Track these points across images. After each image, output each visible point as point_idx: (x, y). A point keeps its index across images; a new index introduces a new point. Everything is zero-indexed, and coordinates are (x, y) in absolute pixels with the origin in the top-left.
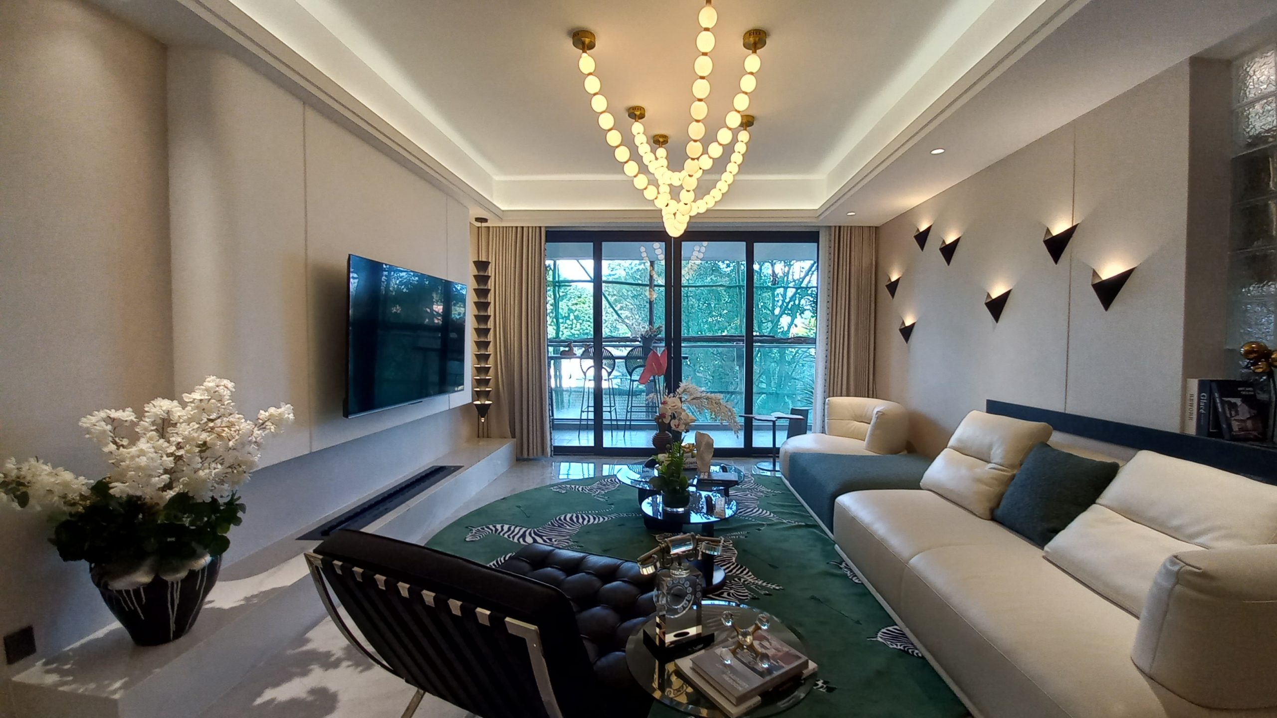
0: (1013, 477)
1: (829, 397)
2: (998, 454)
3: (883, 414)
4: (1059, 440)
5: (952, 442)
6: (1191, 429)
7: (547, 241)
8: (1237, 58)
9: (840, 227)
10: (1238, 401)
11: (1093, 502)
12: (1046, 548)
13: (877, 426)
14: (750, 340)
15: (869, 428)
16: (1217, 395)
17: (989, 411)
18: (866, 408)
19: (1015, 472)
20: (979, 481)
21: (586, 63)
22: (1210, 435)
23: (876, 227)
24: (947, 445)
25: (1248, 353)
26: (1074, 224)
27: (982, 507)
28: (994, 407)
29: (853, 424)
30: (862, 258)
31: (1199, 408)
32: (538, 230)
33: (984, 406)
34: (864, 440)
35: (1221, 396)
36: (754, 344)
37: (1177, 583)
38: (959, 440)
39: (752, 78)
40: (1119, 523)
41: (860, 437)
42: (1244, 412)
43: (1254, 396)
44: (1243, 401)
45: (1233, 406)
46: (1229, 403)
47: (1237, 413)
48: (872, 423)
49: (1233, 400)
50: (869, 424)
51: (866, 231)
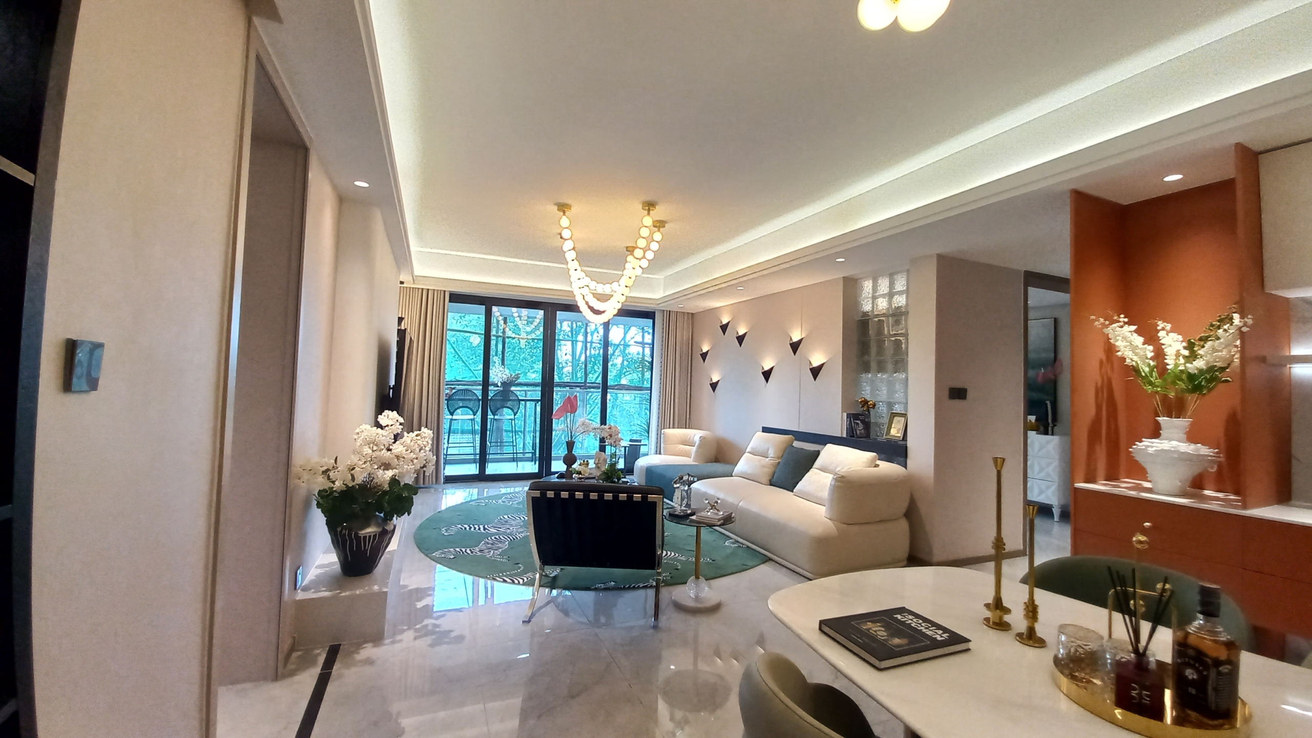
0: (779, 463)
1: (664, 429)
2: (771, 453)
3: (704, 438)
4: (797, 444)
5: (748, 450)
6: (845, 436)
7: (450, 301)
8: (860, 279)
9: (670, 311)
10: (859, 422)
11: (811, 468)
12: (794, 490)
13: (700, 446)
14: (605, 388)
15: (694, 449)
16: (852, 419)
17: (763, 431)
18: (689, 437)
19: (780, 460)
20: (764, 466)
21: (565, 222)
22: (851, 436)
23: (692, 314)
24: (746, 450)
25: (861, 402)
26: (802, 337)
27: (766, 479)
28: (766, 430)
29: (679, 447)
30: (682, 334)
31: (847, 426)
32: (442, 293)
33: (761, 430)
34: (691, 458)
35: (853, 420)
36: (608, 390)
37: (836, 482)
38: (752, 448)
39: (657, 244)
40: (819, 474)
41: (688, 455)
42: (861, 426)
43: (864, 420)
44: (861, 422)
45: (858, 424)
46: (856, 422)
47: (859, 427)
48: (696, 446)
49: (858, 421)
50: (694, 446)
51: (686, 315)
